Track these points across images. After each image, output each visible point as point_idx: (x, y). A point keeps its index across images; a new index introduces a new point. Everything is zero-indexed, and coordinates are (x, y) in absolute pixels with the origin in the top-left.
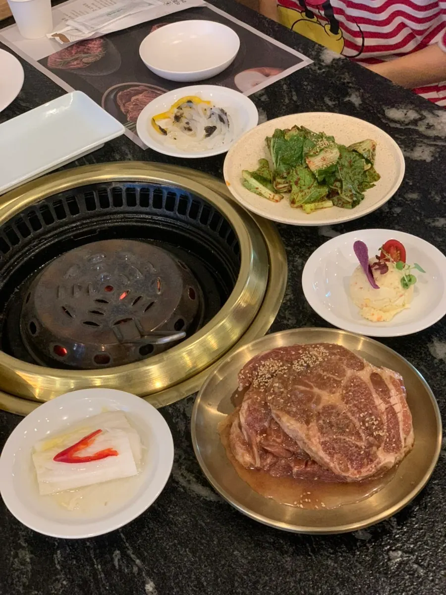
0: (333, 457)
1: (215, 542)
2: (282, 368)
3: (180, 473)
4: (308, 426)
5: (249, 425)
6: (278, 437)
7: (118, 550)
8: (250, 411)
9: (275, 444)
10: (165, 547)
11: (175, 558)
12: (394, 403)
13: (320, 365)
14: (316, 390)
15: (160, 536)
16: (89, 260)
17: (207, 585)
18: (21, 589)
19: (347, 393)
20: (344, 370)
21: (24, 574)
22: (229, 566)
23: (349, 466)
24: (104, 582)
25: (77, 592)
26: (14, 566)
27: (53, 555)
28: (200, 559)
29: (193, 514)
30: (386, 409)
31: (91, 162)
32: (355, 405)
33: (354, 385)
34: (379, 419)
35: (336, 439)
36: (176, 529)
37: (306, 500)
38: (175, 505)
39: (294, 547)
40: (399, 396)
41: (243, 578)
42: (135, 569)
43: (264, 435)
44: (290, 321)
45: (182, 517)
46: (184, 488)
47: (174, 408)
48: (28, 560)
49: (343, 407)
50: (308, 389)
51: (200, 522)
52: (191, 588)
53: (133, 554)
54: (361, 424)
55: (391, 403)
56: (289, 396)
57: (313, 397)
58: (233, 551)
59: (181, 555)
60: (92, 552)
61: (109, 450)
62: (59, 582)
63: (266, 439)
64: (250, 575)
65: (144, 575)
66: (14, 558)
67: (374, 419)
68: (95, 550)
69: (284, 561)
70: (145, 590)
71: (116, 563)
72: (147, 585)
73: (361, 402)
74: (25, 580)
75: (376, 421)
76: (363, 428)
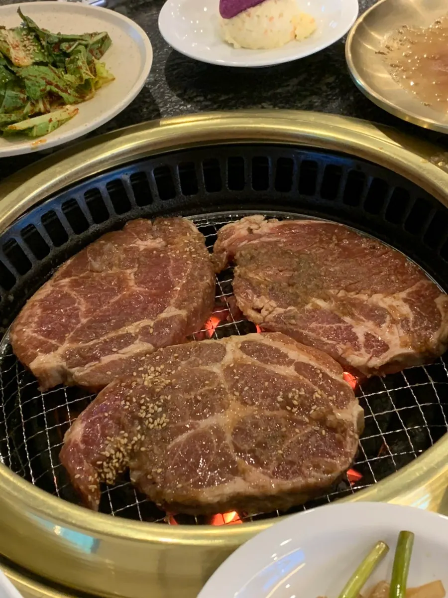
12: (296, 358)
19: (241, 392)
20: (208, 371)
30: (296, 369)
54: (289, 408)
55: (293, 360)
76: (295, 410)
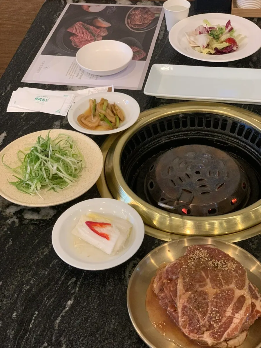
0: (183, 316)
1: (111, 309)
2: (205, 258)
3: (130, 270)
4: (186, 292)
5: (167, 271)
6: (173, 287)
7: (76, 278)
8: (174, 266)
9: (168, 289)
10: (92, 293)
11: (90, 301)
12: (236, 317)
13: (223, 271)
14: (208, 281)
15: (95, 287)
16: (203, 154)
17: (89, 322)
18: (32, 262)
19: (220, 294)
20: (232, 282)
21: (38, 257)
22: (104, 323)
23: (187, 326)
24: (58, 285)
25: (46, 280)
26: (38, 252)
27: (54, 259)
28: (98, 310)
29: (116, 290)
30: (230, 316)
31: (249, 109)
32: (216, 302)
33: (227, 293)
34: (220, 318)
35: (192, 309)
36: (104, 290)
37: (160, 326)
38: (114, 280)
39: (137, 340)
40: (243, 316)
41: (104, 332)
42: (73, 291)
43: (169, 281)
44: (253, 246)
45: (111, 287)
46: (125, 277)
47: (158, 242)
48: (45, 254)
49: (211, 298)
50: (205, 277)
51: (115, 296)
52: (82, 317)
53: (79, 284)
54: (210, 312)
55: (234, 315)
56: (193, 272)
57: (202, 282)
58: (113, 319)
59: (94, 301)
60: (67, 270)
61: (107, 235)
62: (45, 271)
63: (168, 283)
64: (108, 334)
65: (73, 296)
66: (42, 249)
67: (218, 316)
68: (68, 271)
69: (127, 342)
70: (67, 302)
71: (69, 283)
72: (70, 301)
73: (221, 303)
74: (36, 260)
75: (218, 317)
76: (209, 315)
